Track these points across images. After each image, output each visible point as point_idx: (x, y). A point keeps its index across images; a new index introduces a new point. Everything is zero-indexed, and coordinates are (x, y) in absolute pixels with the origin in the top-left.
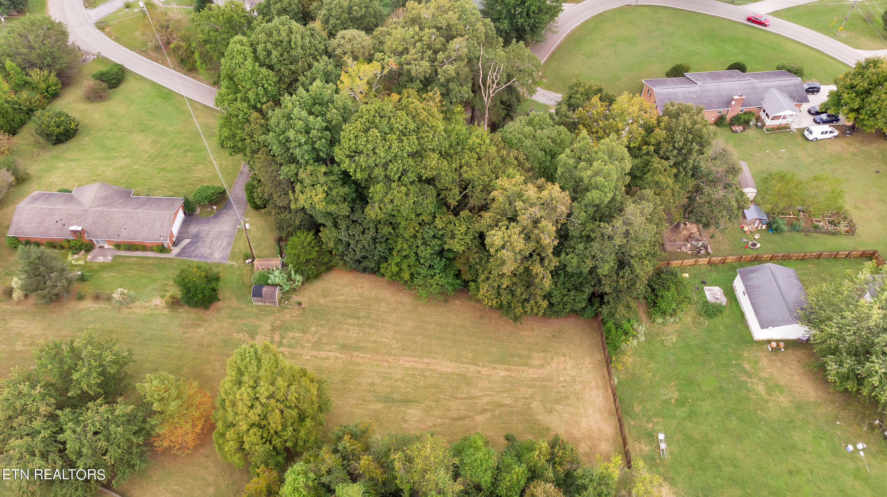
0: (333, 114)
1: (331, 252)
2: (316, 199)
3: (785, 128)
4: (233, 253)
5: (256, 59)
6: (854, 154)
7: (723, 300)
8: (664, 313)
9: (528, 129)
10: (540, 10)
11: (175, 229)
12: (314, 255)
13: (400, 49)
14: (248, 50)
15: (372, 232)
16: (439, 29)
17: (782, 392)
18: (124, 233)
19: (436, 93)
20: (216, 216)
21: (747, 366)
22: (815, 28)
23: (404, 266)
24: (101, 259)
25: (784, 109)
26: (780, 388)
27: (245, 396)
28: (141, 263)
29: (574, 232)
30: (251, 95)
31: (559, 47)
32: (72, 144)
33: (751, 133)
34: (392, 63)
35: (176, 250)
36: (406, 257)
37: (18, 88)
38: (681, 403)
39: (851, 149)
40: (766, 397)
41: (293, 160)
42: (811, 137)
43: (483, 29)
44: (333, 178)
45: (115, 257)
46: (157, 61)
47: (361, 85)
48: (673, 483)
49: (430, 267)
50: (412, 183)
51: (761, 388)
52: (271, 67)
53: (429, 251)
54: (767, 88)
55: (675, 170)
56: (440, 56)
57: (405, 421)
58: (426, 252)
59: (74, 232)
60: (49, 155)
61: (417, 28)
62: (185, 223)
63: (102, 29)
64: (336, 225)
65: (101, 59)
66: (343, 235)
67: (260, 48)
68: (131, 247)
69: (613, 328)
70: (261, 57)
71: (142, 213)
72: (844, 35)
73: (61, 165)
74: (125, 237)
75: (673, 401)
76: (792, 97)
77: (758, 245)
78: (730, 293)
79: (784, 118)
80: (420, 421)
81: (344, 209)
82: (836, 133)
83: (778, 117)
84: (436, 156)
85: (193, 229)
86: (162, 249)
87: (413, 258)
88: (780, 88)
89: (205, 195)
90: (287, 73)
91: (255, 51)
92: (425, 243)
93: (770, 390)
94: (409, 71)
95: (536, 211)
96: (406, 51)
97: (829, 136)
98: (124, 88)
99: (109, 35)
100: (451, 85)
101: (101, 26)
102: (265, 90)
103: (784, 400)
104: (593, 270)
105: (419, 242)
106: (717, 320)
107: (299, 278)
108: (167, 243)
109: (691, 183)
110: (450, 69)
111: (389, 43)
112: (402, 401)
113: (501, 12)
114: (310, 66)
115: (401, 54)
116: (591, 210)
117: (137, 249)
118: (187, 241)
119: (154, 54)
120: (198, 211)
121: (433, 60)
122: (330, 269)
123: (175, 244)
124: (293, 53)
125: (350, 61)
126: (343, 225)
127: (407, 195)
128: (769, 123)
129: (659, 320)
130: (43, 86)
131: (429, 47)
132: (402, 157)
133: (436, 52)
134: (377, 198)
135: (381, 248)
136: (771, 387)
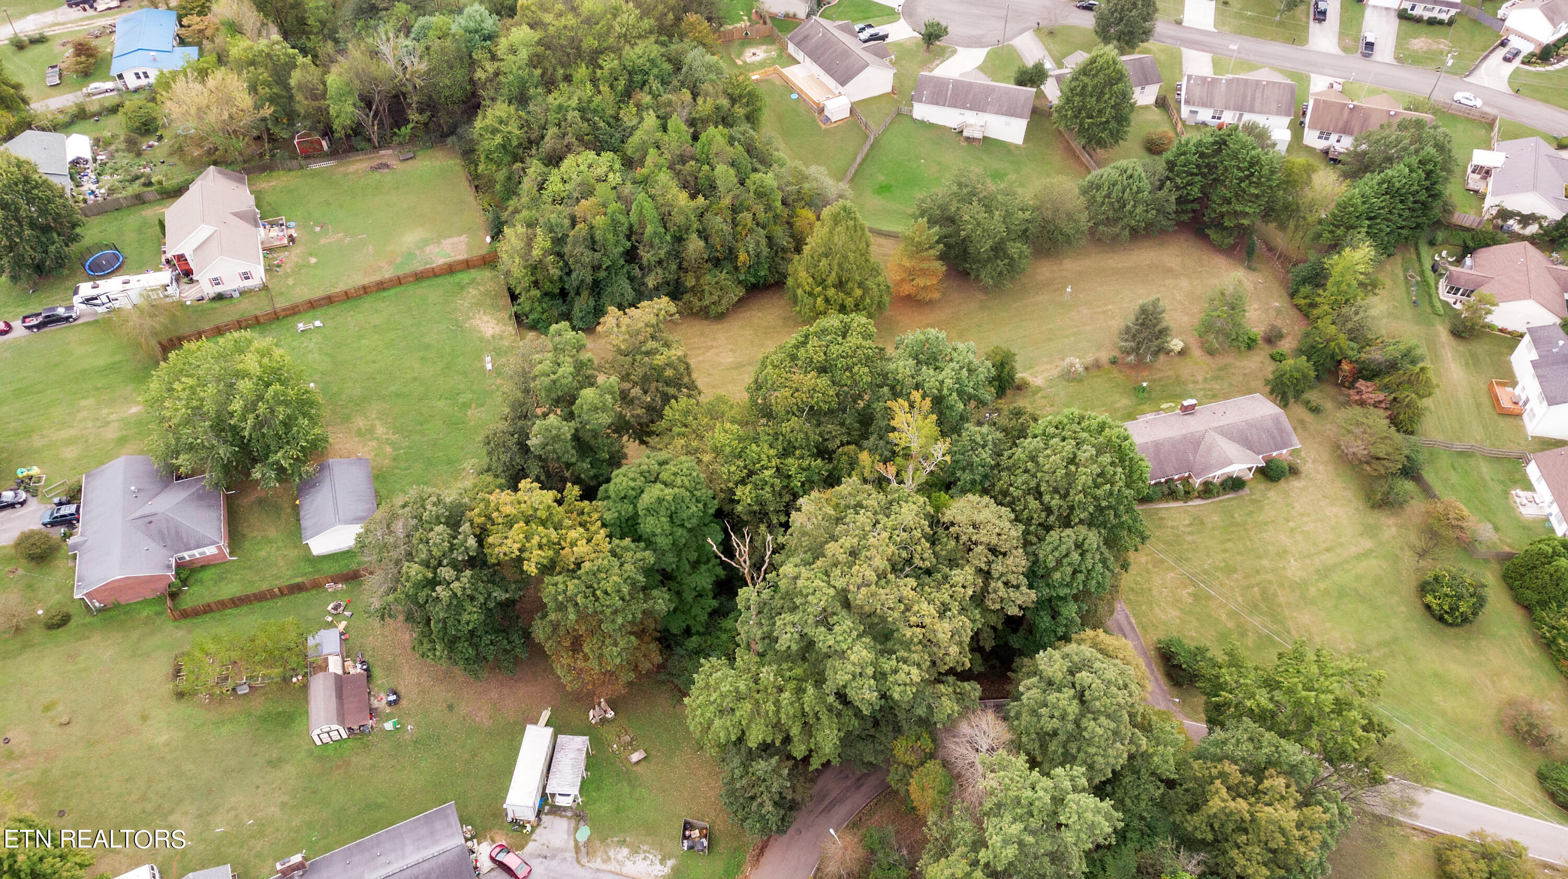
17: (360, 429)
21: (388, 449)
26: (359, 433)
38: (466, 406)
40: (377, 422)
48: (481, 339)
51: (380, 430)
57: (731, 350)
75: (473, 406)
77: (329, 608)
80: (717, 354)
93: (371, 430)
103: (360, 422)
112: (743, 366)
136: (366, 434)
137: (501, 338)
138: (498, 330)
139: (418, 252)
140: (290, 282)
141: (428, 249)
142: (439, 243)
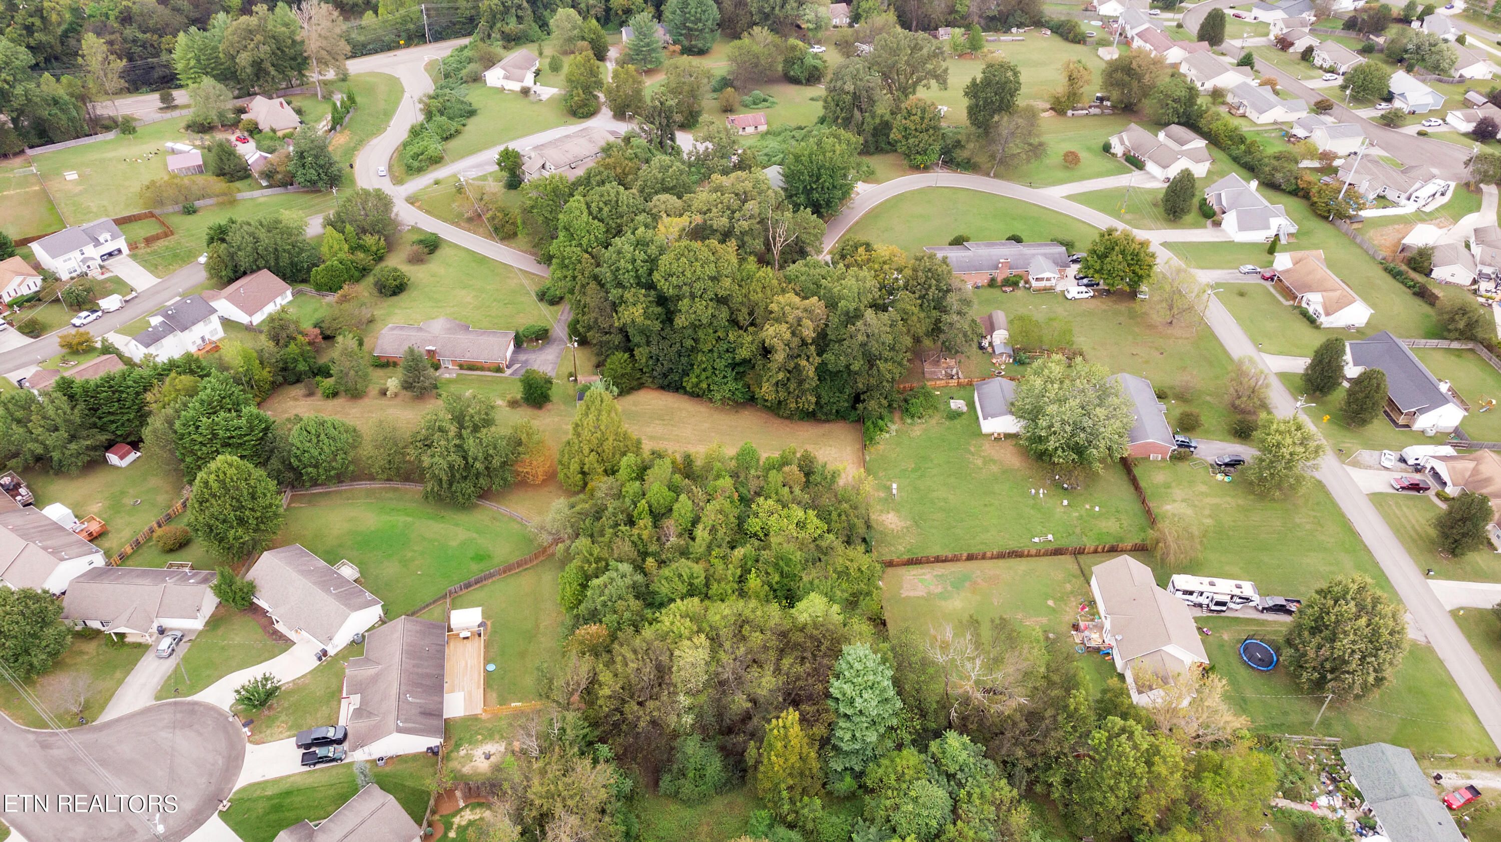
0: (653, 250)
1: (641, 370)
2: (637, 314)
3: (1051, 288)
4: (558, 375)
5: (590, 213)
6: (1105, 311)
7: (965, 409)
8: (913, 417)
9: (804, 269)
10: (834, 187)
11: (509, 354)
12: (629, 370)
13: (705, 209)
14: (584, 207)
15: (678, 345)
16: (737, 195)
17: (994, 464)
18: (468, 354)
19: (733, 244)
20: (541, 349)
21: (972, 449)
22: (1103, 210)
23: (703, 376)
24: (447, 376)
25: (1044, 271)
26: (994, 462)
27: (591, 423)
28: (480, 379)
29: (832, 336)
30: (584, 242)
31: (857, 223)
32: (403, 296)
33: (1019, 293)
34: (698, 219)
35: (509, 372)
36: (704, 370)
37: (353, 250)
38: (915, 469)
39: (1104, 307)
40: (982, 466)
41: (620, 285)
42: (1069, 297)
43: (773, 195)
44: (651, 299)
45: (458, 375)
46: (469, 231)
47: (674, 231)
49: (725, 377)
50: (711, 300)
51: (979, 462)
52: (601, 220)
53: (724, 363)
54: (1034, 255)
55: (919, 301)
56: (737, 215)
58: (720, 364)
59: (429, 351)
60: (385, 304)
61: (719, 194)
62: (514, 352)
63: (412, 204)
64: (648, 343)
65: (415, 229)
66: (654, 350)
67: (593, 205)
68: (472, 367)
69: (872, 426)
70: (595, 213)
71: (484, 340)
72: (1128, 217)
73: (397, 311)
74: (468, 358)
76: (1056, 263)
77: (1003, 373)
78: (971, 405)
79: (1048, 279)
81: (658, 326)
82: (1092, 294)
83: (1042, 279)
84: (729, 280)
85: (522, 357)
86: (499, 370)
87: (710, 370)
88: (1045, 255)
89: (532, 330)
90: (614, 225)
91: (589, 207)
92: (720, 357)
93: (986, 463)
94: (711, 226)
95: (799, 313)
96: (709, 210)
97: (1087, 295)
98: (438, 253)
99: (420, 208)
100: (746, 238)
101: (412, 200)
102: (596, 237)
103: (994, 468)
104: (848, 367)
105: (716, 355)
106: (956, 422)
107: (615, 389)
108: (504, 364)
109: (935, 314)
110: (745, 225)
111: (696, 205)
113: (798, 188)
114: (632, 220)
115: (705, 214)
116: (843, 318)
117: (477, 369)
118: (517, 366)
119: (466, 225)
120: (525, 345)
121: (731, 218)
122: (640, 386)
123: (508, 367)
124: (620, 210)
125: (665, 216)
126: (654, 339)
127: (706, 307)
128: (1034, 284)
129: (909, 421)
130: (374, 249)
131: (728, 209)
132: (704, 280)
133: (733, 212)
134: (684, 309)
135: (684, 360)
136: (987, 461)
137: (882, 511)
138: (884, 517)
139: (949, 588)
140: (1068, 587)
141: (939, 590)
142: (929, 593)
